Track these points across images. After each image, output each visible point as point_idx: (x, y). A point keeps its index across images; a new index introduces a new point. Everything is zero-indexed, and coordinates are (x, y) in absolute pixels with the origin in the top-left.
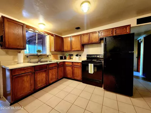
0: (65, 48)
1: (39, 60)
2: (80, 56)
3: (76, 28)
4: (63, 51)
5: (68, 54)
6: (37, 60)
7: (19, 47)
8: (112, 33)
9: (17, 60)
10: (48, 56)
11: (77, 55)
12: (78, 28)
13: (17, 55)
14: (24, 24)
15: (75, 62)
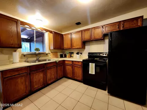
0: (66, 46)
1: (37, 59)
2: (81, 54)
3: (76, 24)
4: (63, 49)
5: (68, 52)
6: (35, 59)
7: (13, 46)
8: (119, 28)
9: (12, 60)
10: (47, 55)
11: (78, 53)
12: (78, 24)
13: (12, 54)
14: (18, 20)
15: (75, 61)
